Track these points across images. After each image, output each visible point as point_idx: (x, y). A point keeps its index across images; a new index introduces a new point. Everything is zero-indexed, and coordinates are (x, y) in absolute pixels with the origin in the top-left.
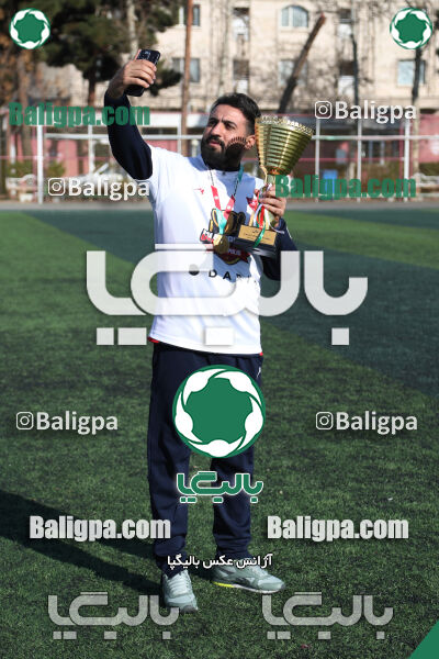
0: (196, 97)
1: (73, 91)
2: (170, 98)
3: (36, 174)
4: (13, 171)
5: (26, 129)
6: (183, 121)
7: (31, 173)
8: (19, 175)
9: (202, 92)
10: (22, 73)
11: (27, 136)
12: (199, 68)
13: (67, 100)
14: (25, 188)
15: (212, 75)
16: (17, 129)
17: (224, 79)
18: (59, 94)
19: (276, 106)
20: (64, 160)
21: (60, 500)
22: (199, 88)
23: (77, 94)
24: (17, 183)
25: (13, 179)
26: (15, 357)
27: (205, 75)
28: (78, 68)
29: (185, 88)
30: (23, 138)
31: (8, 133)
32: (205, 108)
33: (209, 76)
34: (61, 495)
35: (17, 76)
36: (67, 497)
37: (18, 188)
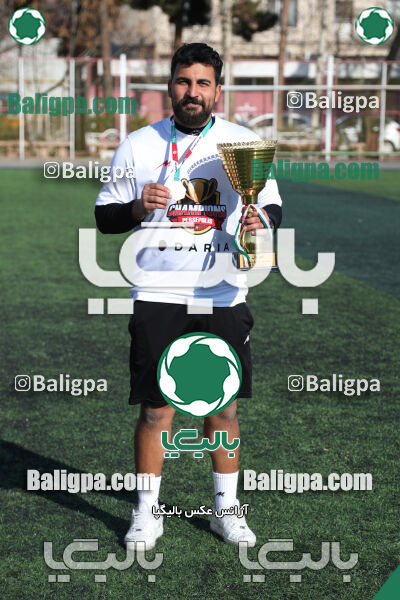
0: (293, 43)
1: (157, 37)
2: (263, 44)
3: (119, 129)
4: (93, 125)
5: (108, 80)
6: (281, 69)
7: (113, 127)
8: (99, 130)
9: (299, 37)
10: (104, 17)
11: (109, 87)
12: (296, 11)
13: (152, 47)
14: (106, 144)
15: (312, 17)
16: (99, 80)
17: (327, 22)
18: (142, 40)
19: (385, 52)
20: (148, 113)
21: (182, 481)
22: (296, 32)
23: (163, 40)
24: (98, 139)
25: (93, 135)
26: (115, 326)
27: (303, 18)
28: (165, 10)
29: (283, 33)
30: (104, 89)
31: (88, 84)
32: (304, 55)
33: (307, 20)
34: (182, 476)
35: (99, 21)
36: (189, 479)
37: (99, 144)
